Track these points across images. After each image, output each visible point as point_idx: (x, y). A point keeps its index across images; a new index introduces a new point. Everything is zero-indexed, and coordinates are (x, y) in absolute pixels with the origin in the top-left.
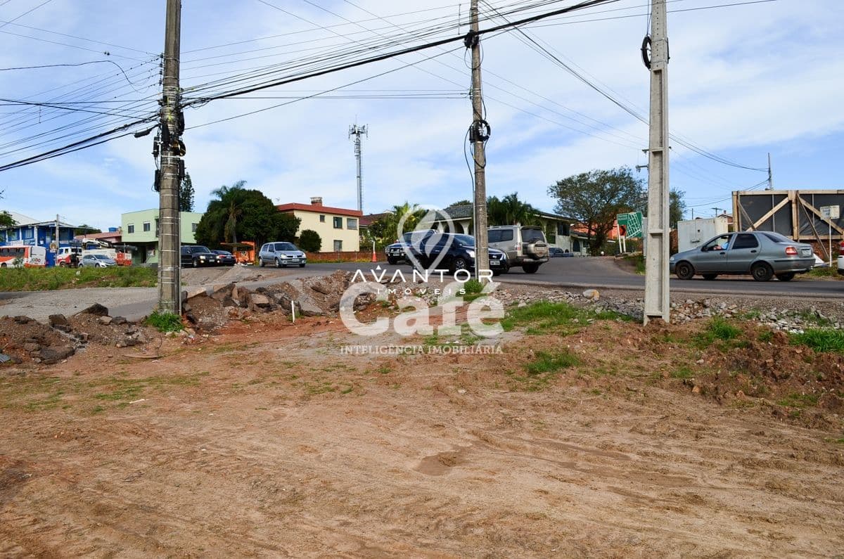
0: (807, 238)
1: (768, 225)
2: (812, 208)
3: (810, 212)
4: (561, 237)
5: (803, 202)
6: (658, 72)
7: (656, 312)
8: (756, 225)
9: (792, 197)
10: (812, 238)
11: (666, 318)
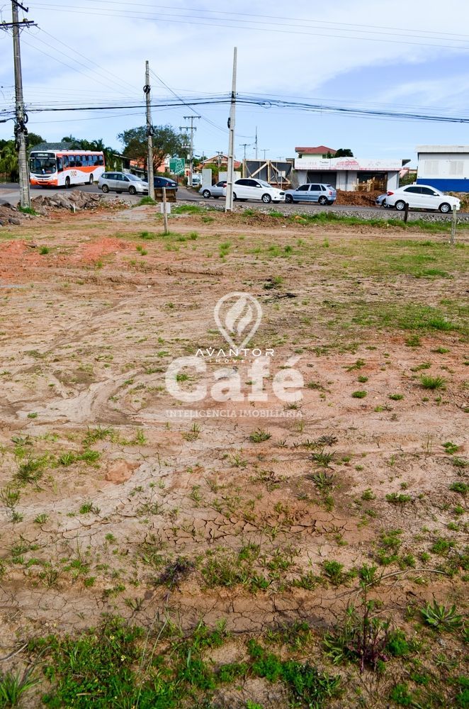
0: (273, 183)
1: (257, 176)
2: (276, 169)
3: (275, 171)
4: (125, 169)
5: (272, 166)
6: (232, 130)
7: (229, 208)
8: (253, 175)
9: (268, 163)
10: (275, 183)
11: (232, 210)
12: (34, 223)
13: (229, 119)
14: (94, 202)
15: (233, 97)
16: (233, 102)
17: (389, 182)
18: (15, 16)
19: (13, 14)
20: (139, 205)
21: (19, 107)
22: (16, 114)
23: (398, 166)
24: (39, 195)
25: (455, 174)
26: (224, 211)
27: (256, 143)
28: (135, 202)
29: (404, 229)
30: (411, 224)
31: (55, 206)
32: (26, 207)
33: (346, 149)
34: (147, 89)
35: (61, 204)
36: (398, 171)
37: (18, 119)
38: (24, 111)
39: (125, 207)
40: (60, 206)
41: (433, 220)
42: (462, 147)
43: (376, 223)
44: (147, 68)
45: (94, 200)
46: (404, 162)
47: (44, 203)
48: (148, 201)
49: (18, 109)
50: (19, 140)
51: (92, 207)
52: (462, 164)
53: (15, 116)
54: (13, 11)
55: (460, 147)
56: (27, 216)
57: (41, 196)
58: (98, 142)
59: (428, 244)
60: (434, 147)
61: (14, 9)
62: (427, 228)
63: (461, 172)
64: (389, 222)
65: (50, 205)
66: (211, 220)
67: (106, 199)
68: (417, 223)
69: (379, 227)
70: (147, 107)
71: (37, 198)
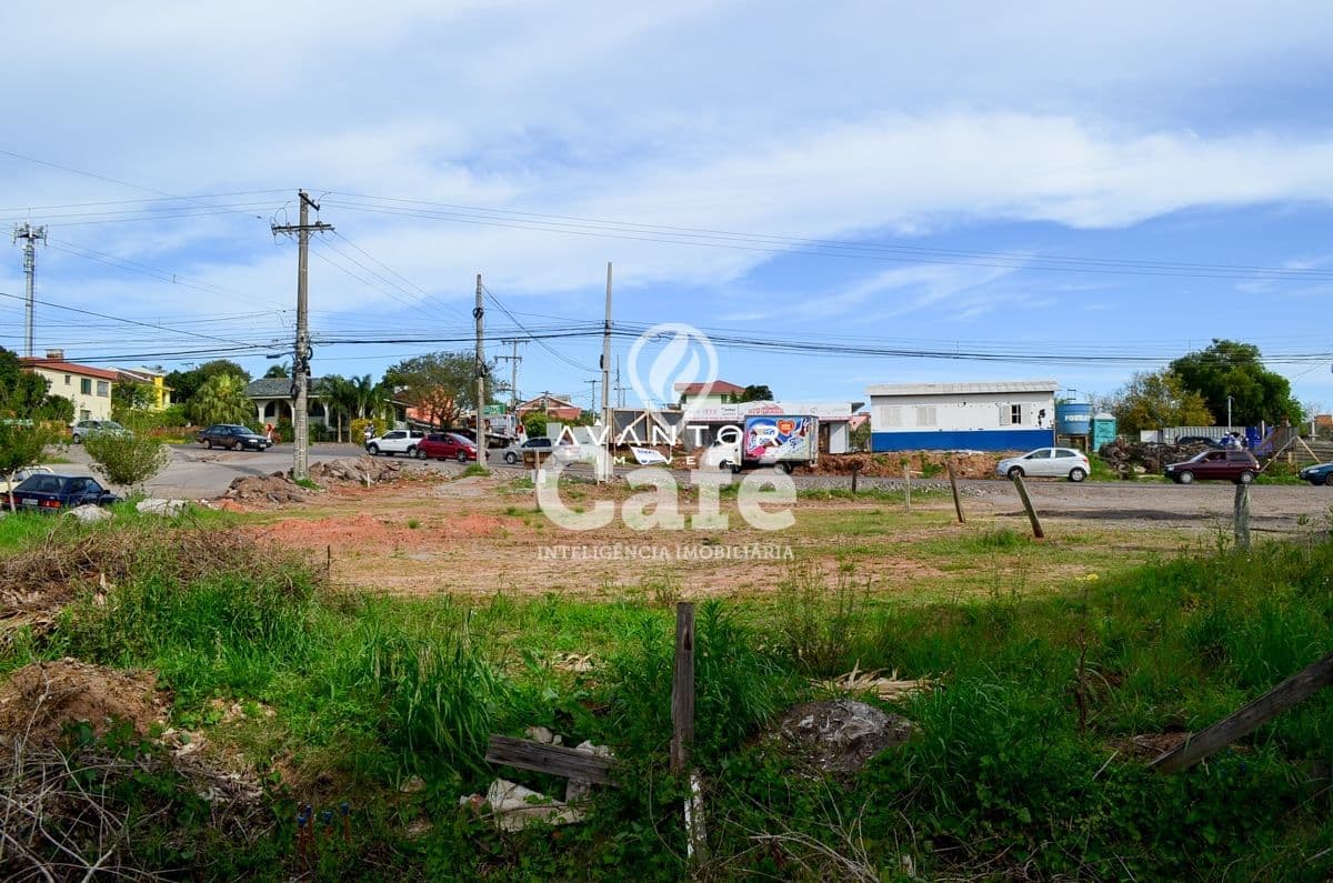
4: (398, 423)
5: (653, 418)
6: (607, 372)
7: (602, 480)
9: (646, 414)
12: (318, 500)
13: (602, 357)
14: (391, 473)
15: (607, 327)
16: (607, 334)
17: (832, 439)
18: (303, 216)
19: (301, 214)
20: (464, 477)
21: (302, 338)
22: (297, 348)
23: (846, 414)
24: (317, 461)
25: (926, 424)
26: (595, 484)
27: (618, 380)
28: (457, 473)
29: (852, 501)
30: (862, 495)
31: (340, 477)
32: (301, 479)
33: (761, 385)
34: (478, 313)
35: (346, 475)
36: (847, 421)
37: (298, 354)
38: (309, 342)
39: (442, 480)
40: (346, 477)
41: (893, 488)
42: (934, 386)
43: (814, 494)
44: (479, 283)
45: (390, 469)
46: (855, 407)
47: (324, 474)
48: (476, 470)
49: (300, 340)
50: (297, 383)
51: (390, 480)
52: (935, 410)
53: (293, 350)
54: (301, 210)
55: (930, 386)
56: (308, 491)
57: (319, 463)
58: (362, 380)
59: (878, 513)
60: (892, 387)
61: (303, 207)
62: (883, 498)
63: (934, 422)
64: (832, 493)
65: (332, 476)
66: (581, 495)
67: (410, 468)
68: (870, 493)
69: (819, 499)
70: (478, 340)
71: (314, 466)
